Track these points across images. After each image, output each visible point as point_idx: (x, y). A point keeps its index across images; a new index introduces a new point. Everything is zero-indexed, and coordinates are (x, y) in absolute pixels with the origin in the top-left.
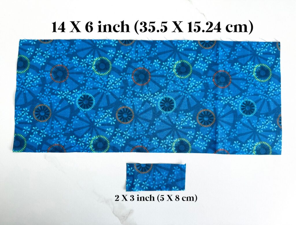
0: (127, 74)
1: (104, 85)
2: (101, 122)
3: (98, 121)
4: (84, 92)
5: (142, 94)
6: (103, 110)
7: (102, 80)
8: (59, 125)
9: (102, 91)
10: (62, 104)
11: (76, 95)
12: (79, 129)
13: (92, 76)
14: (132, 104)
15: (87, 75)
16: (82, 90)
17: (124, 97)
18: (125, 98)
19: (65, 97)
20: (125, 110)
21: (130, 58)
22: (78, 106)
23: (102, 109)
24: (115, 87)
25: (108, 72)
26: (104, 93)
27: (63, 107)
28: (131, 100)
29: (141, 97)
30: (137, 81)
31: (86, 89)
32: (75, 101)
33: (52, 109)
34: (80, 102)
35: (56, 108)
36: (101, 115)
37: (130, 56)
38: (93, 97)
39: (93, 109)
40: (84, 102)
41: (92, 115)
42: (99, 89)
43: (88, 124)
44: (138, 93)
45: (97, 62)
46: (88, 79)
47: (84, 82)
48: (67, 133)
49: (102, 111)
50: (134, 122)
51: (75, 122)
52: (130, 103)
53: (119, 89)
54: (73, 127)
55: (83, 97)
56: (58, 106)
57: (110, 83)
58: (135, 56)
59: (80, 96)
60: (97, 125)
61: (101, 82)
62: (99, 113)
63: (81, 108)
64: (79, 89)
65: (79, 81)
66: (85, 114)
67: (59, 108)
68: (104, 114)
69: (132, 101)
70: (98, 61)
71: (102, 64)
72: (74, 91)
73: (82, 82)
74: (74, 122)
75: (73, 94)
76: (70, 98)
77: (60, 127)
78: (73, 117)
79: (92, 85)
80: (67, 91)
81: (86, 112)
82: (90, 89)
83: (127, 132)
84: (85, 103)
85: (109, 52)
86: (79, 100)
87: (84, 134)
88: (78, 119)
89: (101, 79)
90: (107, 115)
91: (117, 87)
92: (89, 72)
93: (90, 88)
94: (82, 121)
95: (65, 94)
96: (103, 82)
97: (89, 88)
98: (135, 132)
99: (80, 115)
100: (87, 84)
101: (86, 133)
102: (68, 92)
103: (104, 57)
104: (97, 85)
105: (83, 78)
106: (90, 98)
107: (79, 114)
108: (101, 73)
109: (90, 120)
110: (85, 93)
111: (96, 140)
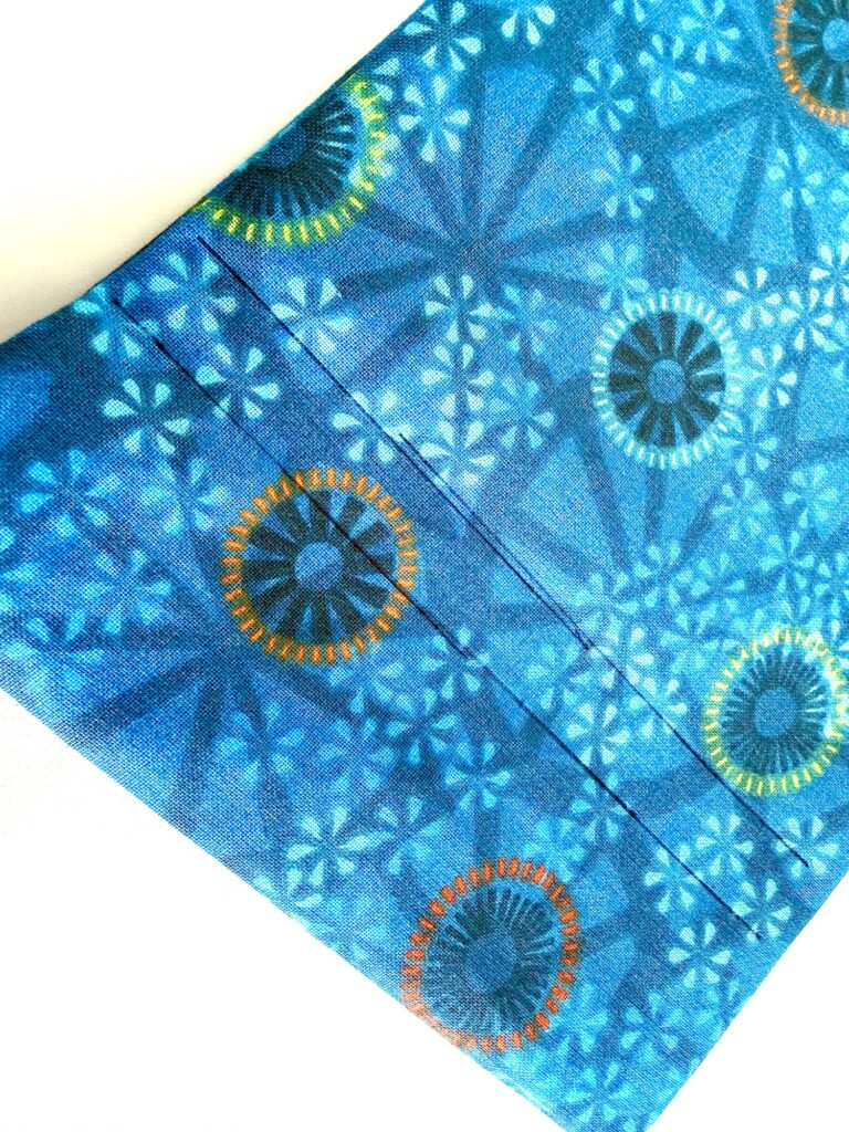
0: (593, 852)
1: (667, 621)
2: (452, 334)
3: (475, 320)
4: (732, 434)
5: (362, 858)
6: (522, 443)
7: (709, 635)
8: (678, 50)
9: (646, 561)
10: (787, 221)
11: (757, 367)
12: (542, 137)
13: (782, 585)
14: (357, 705)
15: (808, 562)
16: (760, 436)
17: (459, 685)
18: (450, 681)
19: (803, 282)
20: (355, 601)
21: (677, 971)
22: (683, 303)
23: (535, 440)
24: (582, 679)
25: (709, 720)
26: (625, 565)
27: (763, 205)
28: (395, 729)
29: (348, 830)
30: (492, 894)
31: (741, 467)
32: (732, 314)
33: (811, 122)
34: (702, 344)
35: (793, 160)
36: (497, 392)
37: (690, 979)
38: (657, 459)
39: (583, 381)
40: (679, 370)
41: (547, 326)
42: (675, 551)
43: (514, 228)
44: (406, 831)
45: (824, 703)
46: (787, 546)
47: (789, 498)
48: (591, 24)
49: (524, 424)
50: (199, 584)
51: (607, 166)
52: (384, 695)
53: (546, 703)
54: (591, 116)
55: (714, 398)
56: (794, 177)
57: (637, 667)
58: (666, 1024)
59: (737, 381)
60: (456, 287)
61: (708, 615)
62: (522, 390)
63: (658, 302)
64: (781, 421)
65: (819, 471)
66: (601, 290)
67: (774, 174)
68: (484, 416)
69: (381, 726)
70: (823, 716)
71: (789, 720)
72: (790, 379)
73: (799, 490)
74: (613, 156)
75: (778, 353)
76: (773, 310)
77: (668, 41)
78: (648, 194)
79: (734, 534)
80: (828, 333)
81: (608, 313)
82: (716, 498)
83: (166, 447)
84: (666, 365)
85: (822, 838)
86: (713, 352)
87: (477, 119)
88: (611, 210)
89: (716, 632)
90: (461, 432)
91: (572, 688)
92: (820, 589)
93: (728, 502)
94: (574, 214)
95: (820, 309)
96: (694, 625)
97: (727, 490)
98: (99, 518)
99: (619, 253)
100: (764, 507)
101: (471, 137)
102: (818, 338)
103: (817, 780)
104: (704, 565)
105: (810, 519)
106: (667, 441)
107: (633, 253)
108: (748, 662)
109: (527, 280)
110: (720, 433)
111: (348, 155)
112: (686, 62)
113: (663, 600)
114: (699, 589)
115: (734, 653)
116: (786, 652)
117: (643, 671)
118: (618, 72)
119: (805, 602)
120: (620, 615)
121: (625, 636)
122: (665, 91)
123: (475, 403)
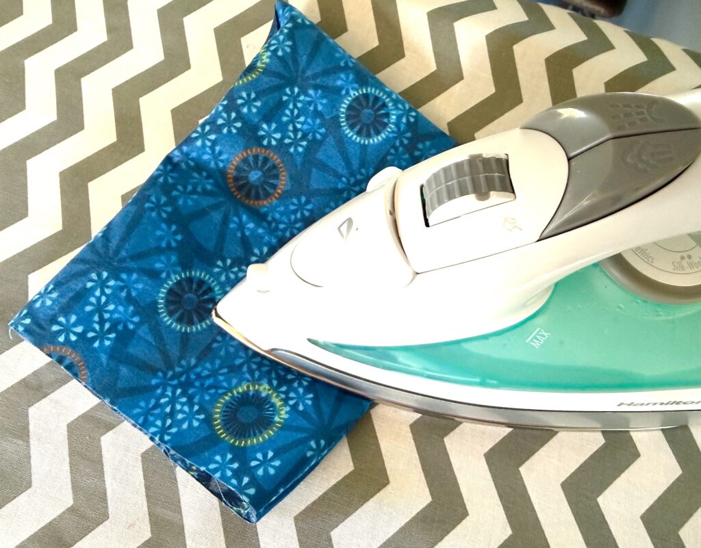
112: (194, 192)
113: (188, 377)
114: (206, 373)
115: (225, 394)
116: (251, 394)
117: (183, 404)
118: (164, 199)
119: (257, 374)
120: (170, 385)
121: (174, 393)
122: (185, 202)
123: (107, 316)
